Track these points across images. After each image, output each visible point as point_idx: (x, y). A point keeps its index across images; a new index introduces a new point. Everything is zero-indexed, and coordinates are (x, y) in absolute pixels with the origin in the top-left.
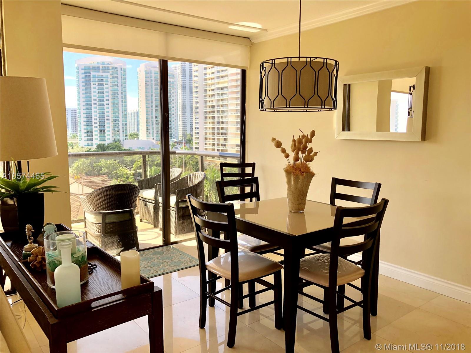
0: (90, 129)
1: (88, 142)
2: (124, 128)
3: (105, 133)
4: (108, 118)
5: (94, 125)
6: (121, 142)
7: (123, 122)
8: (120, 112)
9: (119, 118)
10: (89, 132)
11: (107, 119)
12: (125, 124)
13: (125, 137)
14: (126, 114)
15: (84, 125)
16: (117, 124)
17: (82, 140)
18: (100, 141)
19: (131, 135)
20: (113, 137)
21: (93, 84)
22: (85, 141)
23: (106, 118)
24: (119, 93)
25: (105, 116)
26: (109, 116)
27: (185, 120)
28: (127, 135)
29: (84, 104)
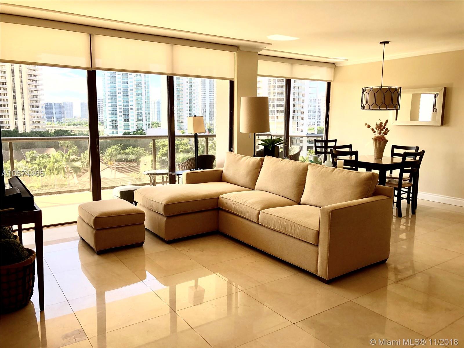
0: (115, 118)
1: (113, 130)
2: (147, 117)
3: (129, 122)
4: (132, 107)
5: (119, 114)
6: (144, 130)
7: (146, 111)
8: (143, 101)
9: (142, 107)
10: (114, 120)
11: (131, 109)
12: (148, 113)
13: (148, 126)
14: (149, 104)
15: (109, 114)
16: (140, 113)
17: (107, 129)
18: (124, 129)
19: (153, 124)
20: (136, 125)
21: (118, 75)
22: (110, 129)
23: (130, 107)
24: (142, 83)
25: (129, 105)
26: (133, 105)
27: (205, 109)
28: (150, 124)
29: (109, 93)
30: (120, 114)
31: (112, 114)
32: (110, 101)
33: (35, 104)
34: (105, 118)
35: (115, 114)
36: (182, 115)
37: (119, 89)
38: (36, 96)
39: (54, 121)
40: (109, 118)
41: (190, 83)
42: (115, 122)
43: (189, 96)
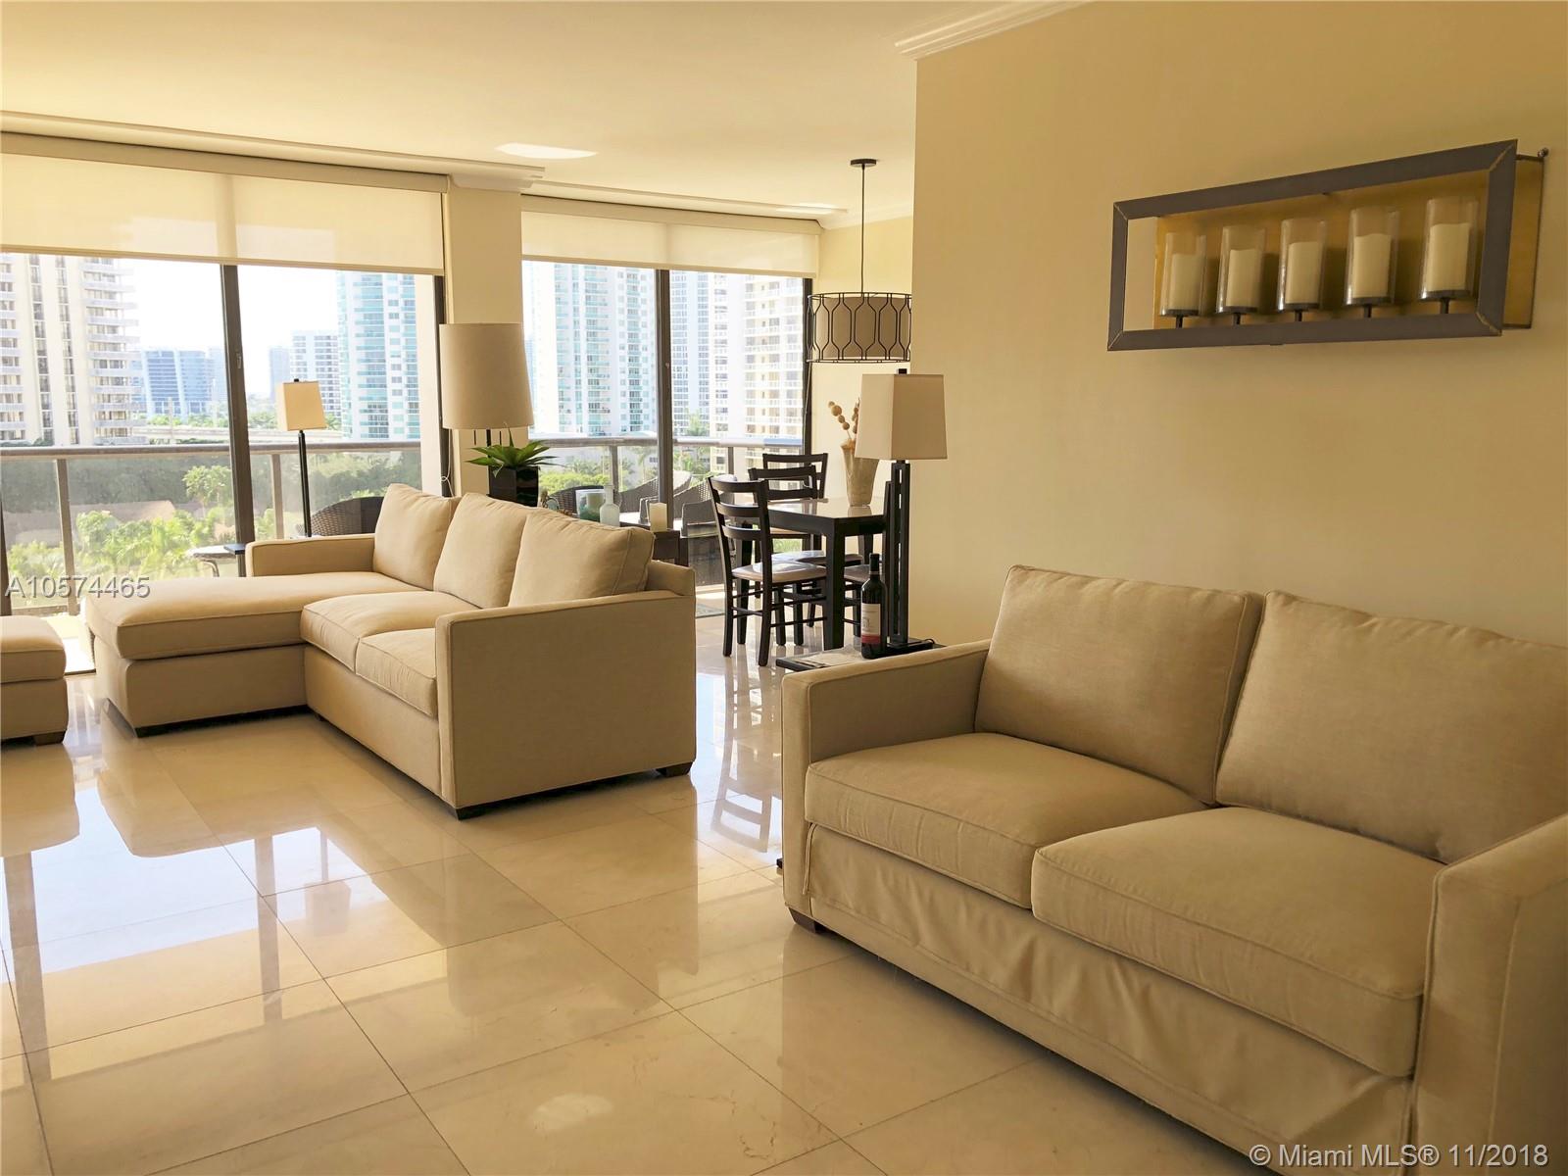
0: (380, 399)
5: (391, 386)
10: (375, 407)
15: (360, 386)
29: (360, 316)
30: (398, 386)
31: (370, 386)
32: (361, 342)
33: (108, 355)
34: (345, 401)
35: (381, 386)
36: (604, 388)
37: (391, 303)
38: (114, 329)
39: (178, 411)
40: (361, 399)
41: (632, 280)
42: (381, 411)
43: (629, 323)
